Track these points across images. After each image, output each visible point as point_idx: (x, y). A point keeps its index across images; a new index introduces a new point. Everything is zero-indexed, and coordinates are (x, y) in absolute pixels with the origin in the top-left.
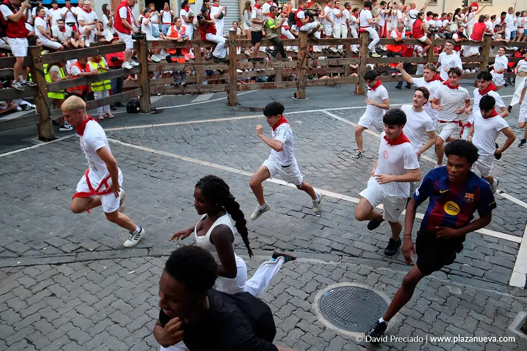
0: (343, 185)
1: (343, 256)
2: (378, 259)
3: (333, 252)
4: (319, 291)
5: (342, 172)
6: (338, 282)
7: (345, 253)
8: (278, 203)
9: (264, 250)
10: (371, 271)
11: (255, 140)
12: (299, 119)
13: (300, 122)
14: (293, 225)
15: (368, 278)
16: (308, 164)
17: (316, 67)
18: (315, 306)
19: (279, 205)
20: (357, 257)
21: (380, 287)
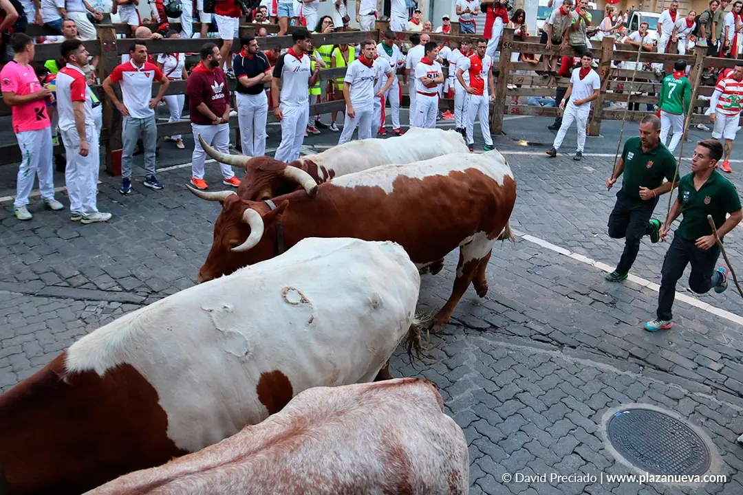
0: (649, 267)
1: (645, 367)
2: (696, 380)
3: (631, 360)
4: (609, 409)
5: (649, 249)
6: (636, 402)
7: (649, 364)
8: (557, 278)
9: (535, 340)
10: (685, 395)
11: (526, 186)
12: (590, 164)
13: (591, 169)
14: (577, 312)
15: (680, 404)
16: (600, 231)
17: (621, 92)
18: (602, 429)
19: (558, 281)
20: (666, 371)
21: (698, 420)
